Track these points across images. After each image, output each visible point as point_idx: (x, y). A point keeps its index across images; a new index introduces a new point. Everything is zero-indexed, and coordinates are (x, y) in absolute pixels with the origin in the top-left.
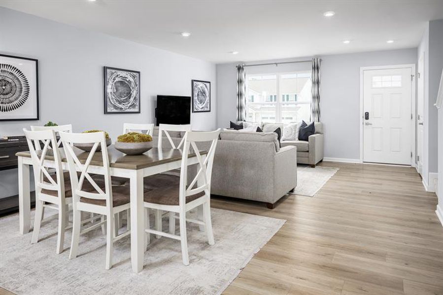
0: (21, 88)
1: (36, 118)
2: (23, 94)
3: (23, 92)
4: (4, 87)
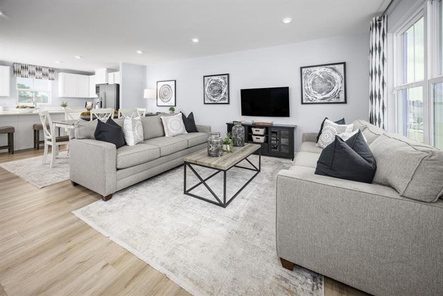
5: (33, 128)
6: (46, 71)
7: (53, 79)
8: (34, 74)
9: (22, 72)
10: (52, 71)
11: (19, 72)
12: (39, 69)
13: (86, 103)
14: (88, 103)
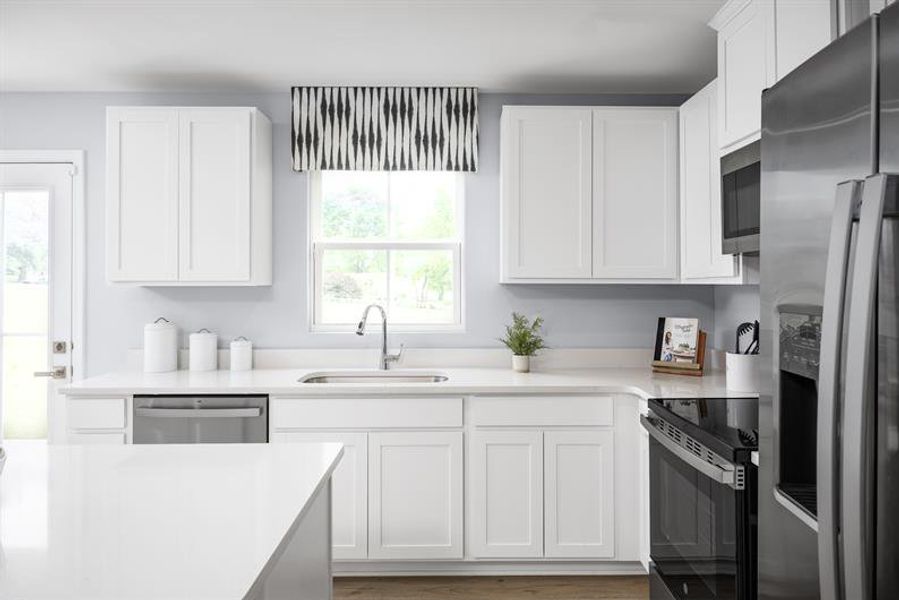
7: (468, 166)
9: (325, 135)
10: (466, 106)
12: (398, 108)
13: (662, 321)
14: (673, 325)
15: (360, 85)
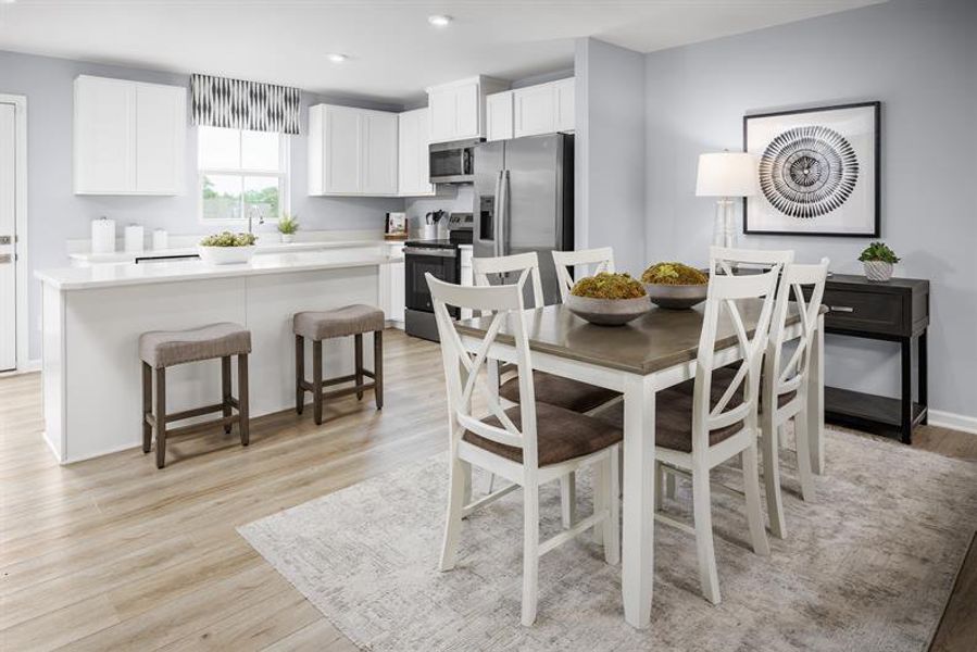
0: (841, 170)
1: (873, 232)
2: (843, 180)
3: (843, 177)
4: (806, 172)
5: (294, 332)
6: (275, 100)
7: (295, 132)
8: (245, 112)
9: (215, 106)
10: (293, 99)
11: (207, 108)
12: (258, 95)
13: (388, 215)
14: (393, 216)
15: (236, 79)
